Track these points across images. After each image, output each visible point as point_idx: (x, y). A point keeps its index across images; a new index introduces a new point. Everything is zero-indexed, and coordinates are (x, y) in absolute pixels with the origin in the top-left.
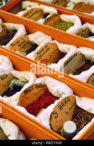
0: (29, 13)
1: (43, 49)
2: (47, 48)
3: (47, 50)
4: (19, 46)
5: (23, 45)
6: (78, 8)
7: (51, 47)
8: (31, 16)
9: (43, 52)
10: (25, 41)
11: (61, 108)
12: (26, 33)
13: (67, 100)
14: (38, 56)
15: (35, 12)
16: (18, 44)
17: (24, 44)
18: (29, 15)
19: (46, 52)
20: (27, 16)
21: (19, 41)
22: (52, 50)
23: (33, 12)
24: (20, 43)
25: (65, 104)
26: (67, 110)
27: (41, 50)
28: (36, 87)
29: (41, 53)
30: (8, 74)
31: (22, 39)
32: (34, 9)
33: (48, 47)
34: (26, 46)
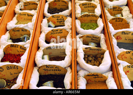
0: (87, 4)
1: (58, 30)
2: (60, 32)
3: (60, 33)
4: (57, 19)
5: (60, 20)
6: (116, 21)
7: (64, 33)
8: (87, 7)
9: (56, 32)
10: (63, 19)
11: (8, 69)
12: (69, 15)
13: (16, 67)
14: (52, 32)
15: (92, 6)
16: (57, 18)
17: (62, 20)
18: (86, 6)
19: (59, 33)
20: (84, 6)
21: (59, 17)
22: (63, 35)
23: (90, 5)
24: (59, 18)
25: (12, 68)
26: (12, 72)
27: (56, 30)
28: (21, 48)
29: (54, 32)
30: (28, 30)
31: (62, 17)
32: (93, 4)
33: (62, 31)
34: (62, 22)
